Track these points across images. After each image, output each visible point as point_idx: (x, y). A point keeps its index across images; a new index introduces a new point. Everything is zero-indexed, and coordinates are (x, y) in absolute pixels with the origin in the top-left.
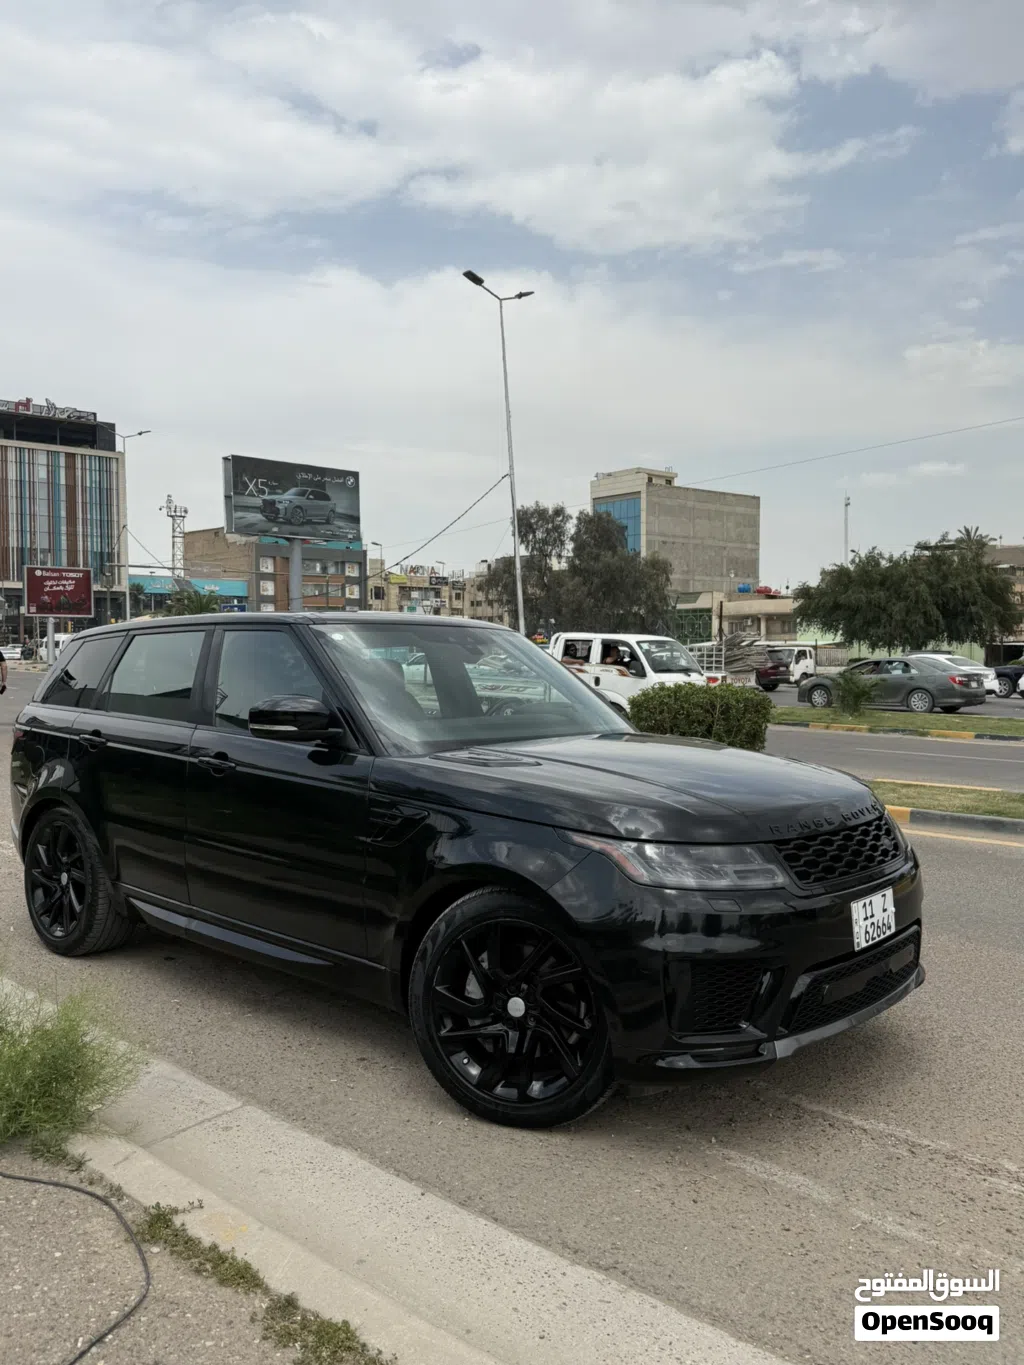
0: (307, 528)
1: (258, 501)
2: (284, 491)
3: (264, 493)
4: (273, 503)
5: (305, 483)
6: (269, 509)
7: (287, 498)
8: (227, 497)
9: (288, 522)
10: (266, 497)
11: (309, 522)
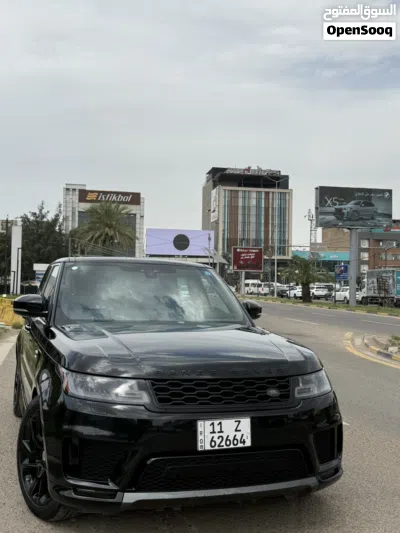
0: (360, 222)
1: (333, 209)
2: (348, 203)
3: (335, 204)
4: (341, 209)
5: (360, 198)
6: (339, 213)
7: (349, 207)
8: (317, 208)
9: (350, 220)
10: (337, 207)
11: (361, 219)
